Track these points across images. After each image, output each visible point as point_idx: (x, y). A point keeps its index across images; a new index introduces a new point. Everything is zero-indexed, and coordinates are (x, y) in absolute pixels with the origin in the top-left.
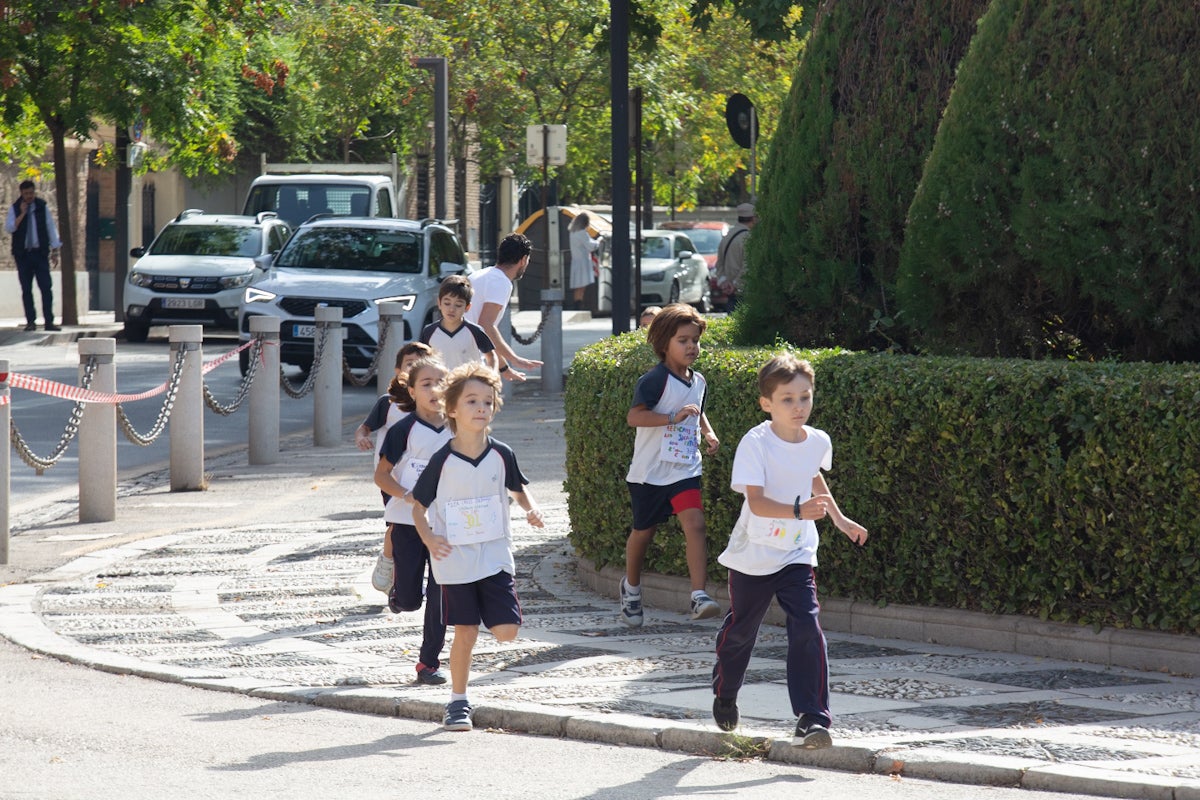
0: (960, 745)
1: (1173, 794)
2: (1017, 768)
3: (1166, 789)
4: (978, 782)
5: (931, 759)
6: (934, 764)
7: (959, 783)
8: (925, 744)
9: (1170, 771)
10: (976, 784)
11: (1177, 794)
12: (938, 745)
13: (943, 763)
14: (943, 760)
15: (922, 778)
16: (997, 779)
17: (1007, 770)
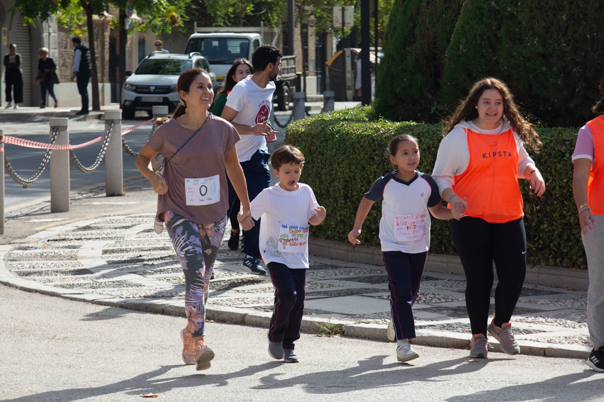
0: (443, 327)
1: (544, 352)
2: (467, 339)
3: (541, 349)
4: (447, 347)
5: (425, 335)
6: (426, 337)
7: (438, 347)
8: (425, 327)
9: (546, 340)
10: (446, 347)
11: (546, 352)
12: (431, 328)
13: (430, 337)
14: (430, 335)
15: (420, 345)
16: (457, 345)
17: (462, 340)
